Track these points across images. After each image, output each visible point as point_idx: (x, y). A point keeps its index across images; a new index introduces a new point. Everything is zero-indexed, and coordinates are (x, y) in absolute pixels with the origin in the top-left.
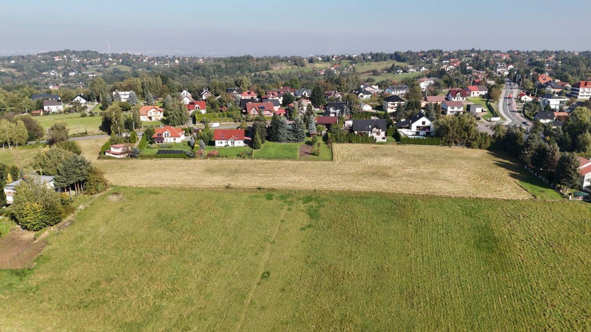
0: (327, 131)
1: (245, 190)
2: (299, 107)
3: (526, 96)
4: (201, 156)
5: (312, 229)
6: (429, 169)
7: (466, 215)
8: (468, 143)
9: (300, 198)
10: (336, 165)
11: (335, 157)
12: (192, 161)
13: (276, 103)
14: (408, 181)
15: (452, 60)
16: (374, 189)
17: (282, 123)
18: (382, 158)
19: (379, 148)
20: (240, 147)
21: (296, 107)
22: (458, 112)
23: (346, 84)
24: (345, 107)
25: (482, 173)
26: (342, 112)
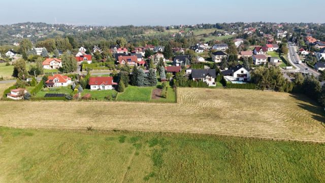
0: (173, 77)
1: (103, 132)
2: (155, 59)
3: (304, 51)
4: (77, 99)
5: (154, 178)
6: (251, 111)
7: (291, 161)
8: (276, 88)
9: (147, 141)
10: (179, 107)
11: (178, 100)
12: (70, 102)
13: (139, 56)
14: (236, 123)
15: (250, 28)
16: (209, 131)
17: (140, 73)
18: (214, 100)
19: (211, 91)
20: (109, 90)
21: (153, 59)
22: (263, 63)
23: (187, 43)
24: (186, 59)
25: (293, 115)
26: (184, 63)
